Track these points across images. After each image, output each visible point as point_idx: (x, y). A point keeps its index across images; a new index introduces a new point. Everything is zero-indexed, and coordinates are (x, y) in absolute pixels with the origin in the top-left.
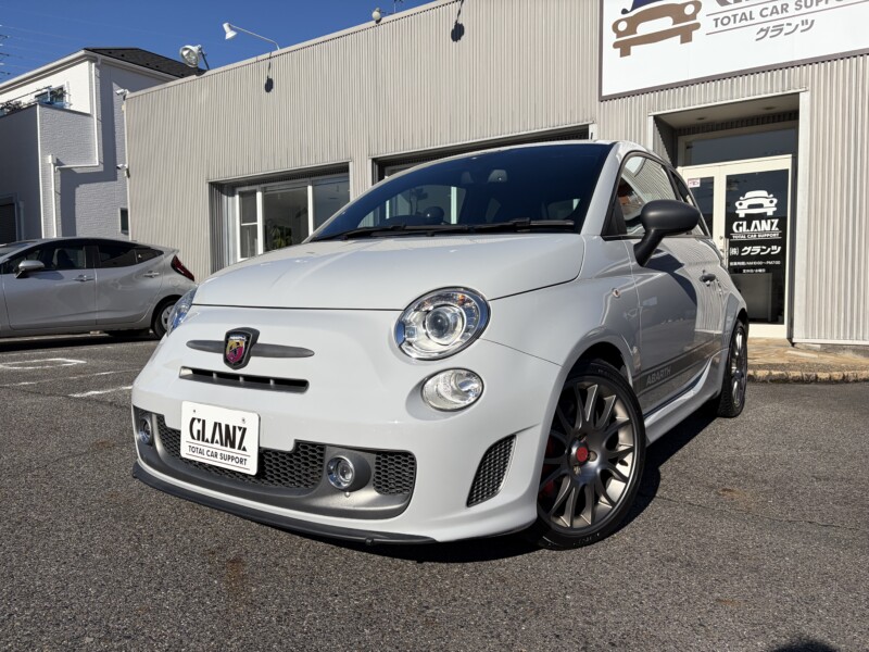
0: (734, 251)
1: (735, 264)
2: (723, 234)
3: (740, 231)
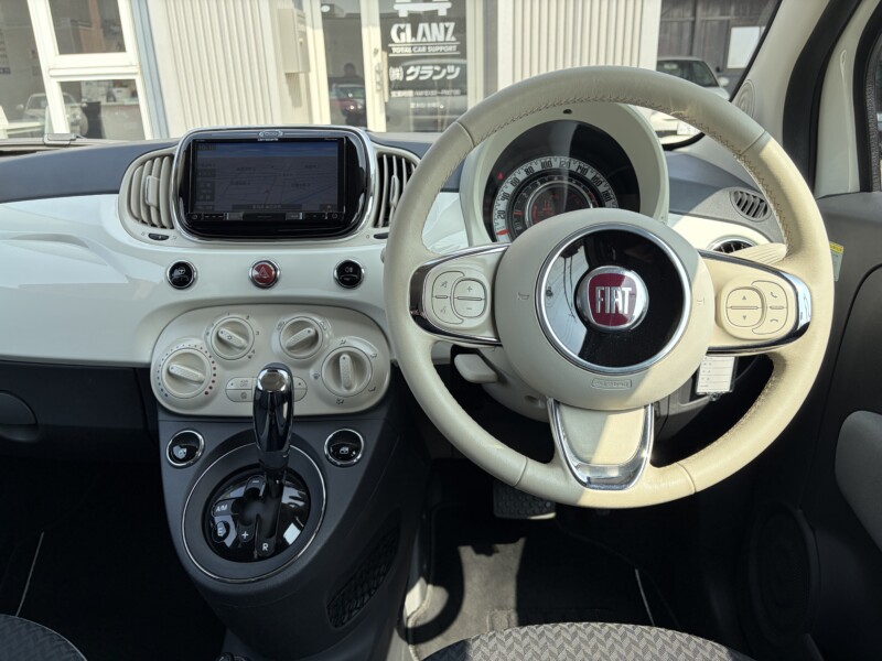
0: (397, 74)
1: (398, 94)
2: (379, 46)
3: (403, 41)
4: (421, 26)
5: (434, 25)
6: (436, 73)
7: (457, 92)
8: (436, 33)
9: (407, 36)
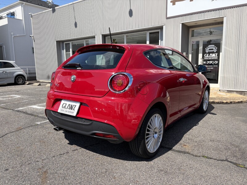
3: (207, 57)
4: (210, 54)
5: (213, 54)
6: (213, 62)
7: (217, 66)
8: (213, 55)
9: (207, 56)
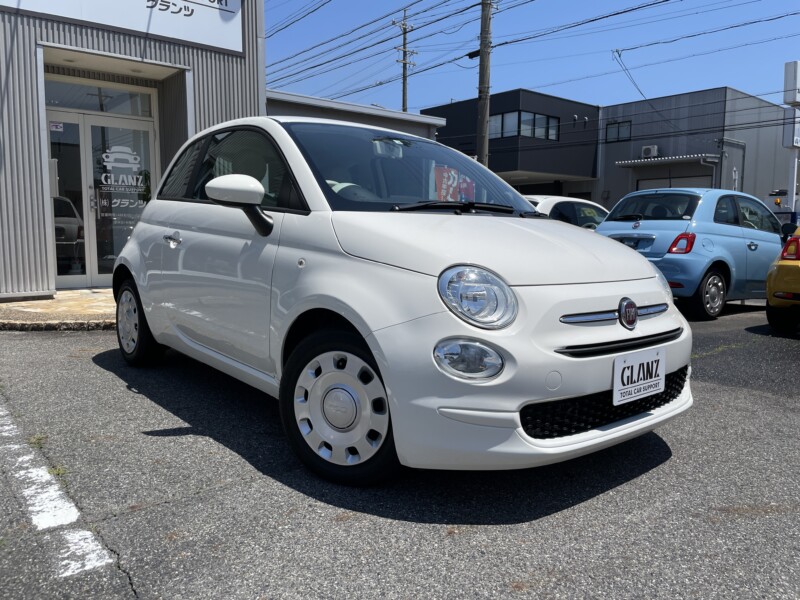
0: (105, 203)
1: (106, 215)
2: (93, 185)
3: (110, 183)
4: (121, 176)
5: (130, 177)
6: (131, 204)
8: (131, 180)
9: (112, 181)
